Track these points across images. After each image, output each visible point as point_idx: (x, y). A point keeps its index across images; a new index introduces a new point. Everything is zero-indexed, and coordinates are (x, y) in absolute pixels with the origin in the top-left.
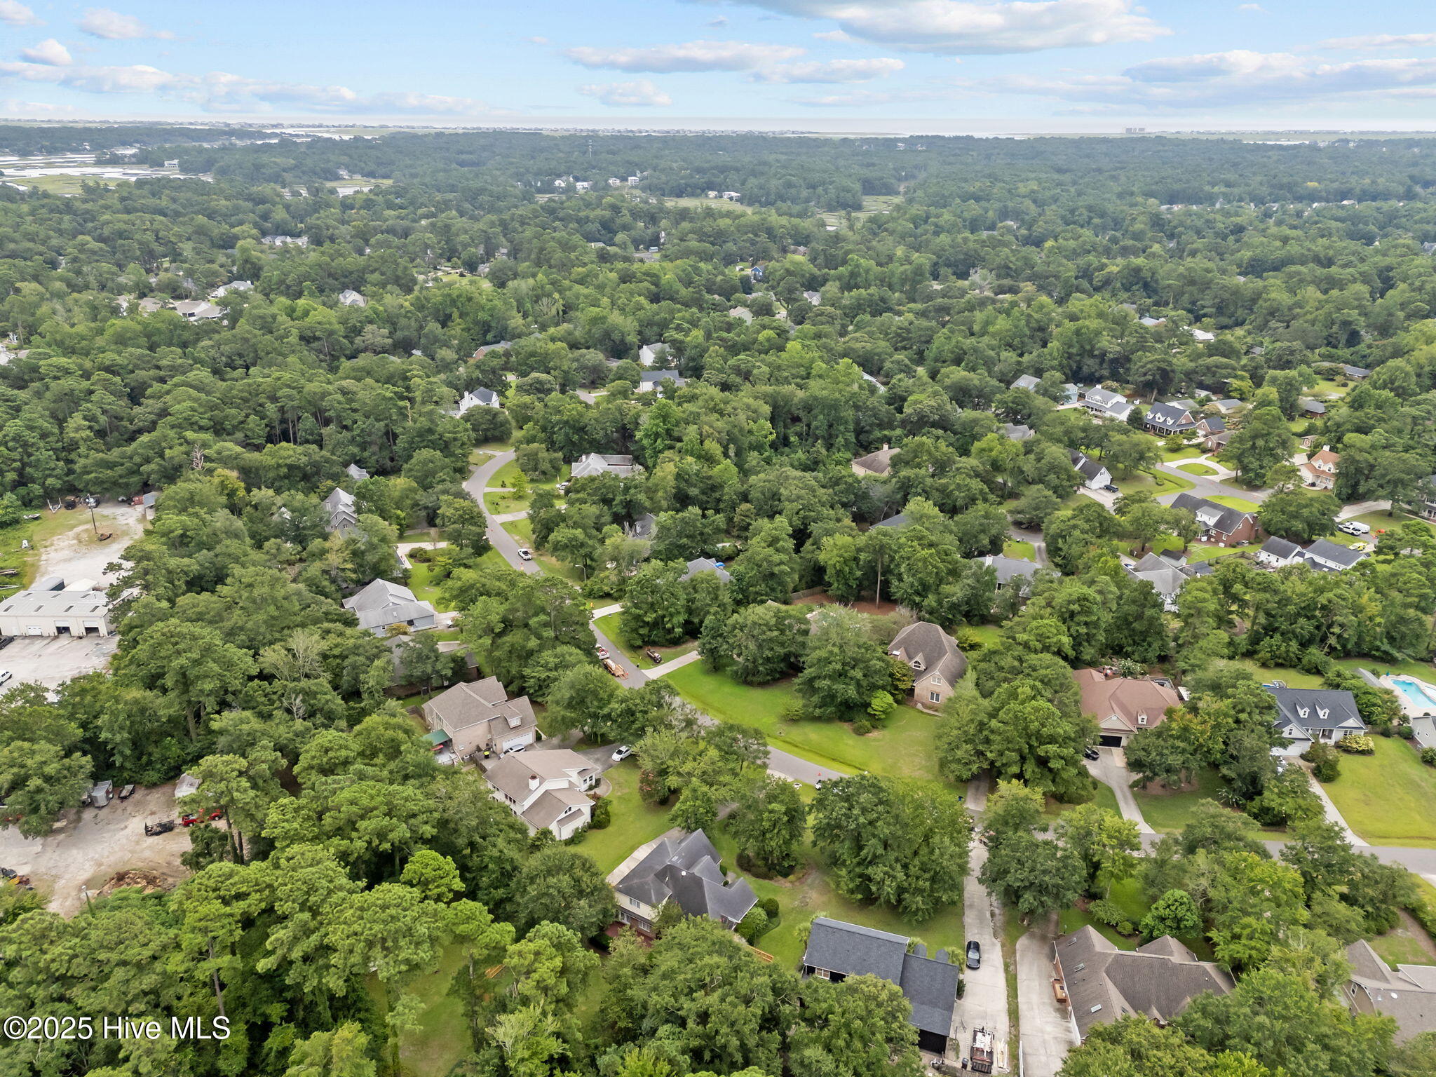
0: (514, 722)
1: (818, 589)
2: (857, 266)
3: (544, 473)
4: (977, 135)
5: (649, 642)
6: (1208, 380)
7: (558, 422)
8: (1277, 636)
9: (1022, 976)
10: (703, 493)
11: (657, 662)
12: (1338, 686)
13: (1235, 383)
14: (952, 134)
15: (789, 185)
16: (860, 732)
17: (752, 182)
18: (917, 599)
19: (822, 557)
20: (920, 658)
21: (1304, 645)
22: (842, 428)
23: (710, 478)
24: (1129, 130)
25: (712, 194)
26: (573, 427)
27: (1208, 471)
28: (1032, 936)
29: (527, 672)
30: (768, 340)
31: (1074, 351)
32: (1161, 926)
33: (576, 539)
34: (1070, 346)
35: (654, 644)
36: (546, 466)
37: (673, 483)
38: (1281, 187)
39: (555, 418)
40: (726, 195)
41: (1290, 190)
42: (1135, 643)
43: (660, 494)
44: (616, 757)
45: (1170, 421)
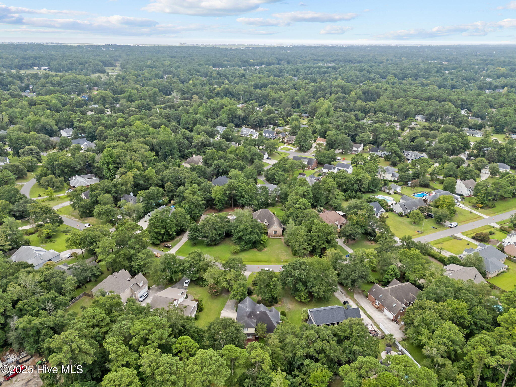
0: (141, 284)
1: (209, 207)
2: (131, 93)
3: (57, 187)
4: (131, 45)
5: (163, 241)
6: (272, 122)
7: (57, 165)
8: (349, 191)
9: (363, 306)
10: (145, 182)
11: (169, 248)
12: (371, 201)
13: (280, 122)
14: (122, 44)
15: (72, 64)
16: (260, 250)
17: (53, 62)
18: (251, 203)
19: (213, 195)
20: (266, 221)
21: (356, 192)
22: (175, 151)
23: (146, 176)
24: (181, 44)
25: (36, 68)
26: (64, 166)
27: (289, 149)
28: (356, 293)
29: (133, 263)
30: (121, 122)
31: (230, 116)
32: (391, 277)
33: (108, 209)
34: (229, 115)
35: (165, 241)
36: (58, 184)
37: (133, 180)
38: (244, 62)
39: (56, 163)
40: (43, 68)
41: (247, 63)
42: (317, 202)
43: (129, 185)
44: (186, 285)
45: (271, 135)
